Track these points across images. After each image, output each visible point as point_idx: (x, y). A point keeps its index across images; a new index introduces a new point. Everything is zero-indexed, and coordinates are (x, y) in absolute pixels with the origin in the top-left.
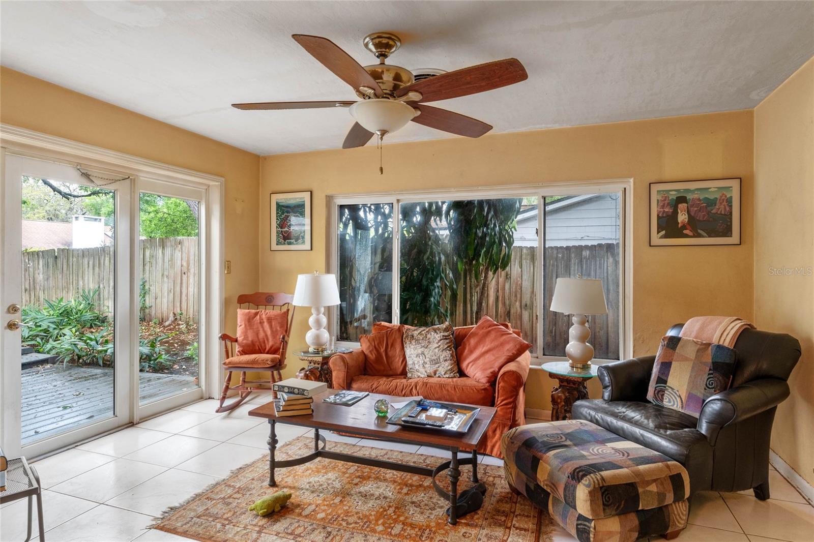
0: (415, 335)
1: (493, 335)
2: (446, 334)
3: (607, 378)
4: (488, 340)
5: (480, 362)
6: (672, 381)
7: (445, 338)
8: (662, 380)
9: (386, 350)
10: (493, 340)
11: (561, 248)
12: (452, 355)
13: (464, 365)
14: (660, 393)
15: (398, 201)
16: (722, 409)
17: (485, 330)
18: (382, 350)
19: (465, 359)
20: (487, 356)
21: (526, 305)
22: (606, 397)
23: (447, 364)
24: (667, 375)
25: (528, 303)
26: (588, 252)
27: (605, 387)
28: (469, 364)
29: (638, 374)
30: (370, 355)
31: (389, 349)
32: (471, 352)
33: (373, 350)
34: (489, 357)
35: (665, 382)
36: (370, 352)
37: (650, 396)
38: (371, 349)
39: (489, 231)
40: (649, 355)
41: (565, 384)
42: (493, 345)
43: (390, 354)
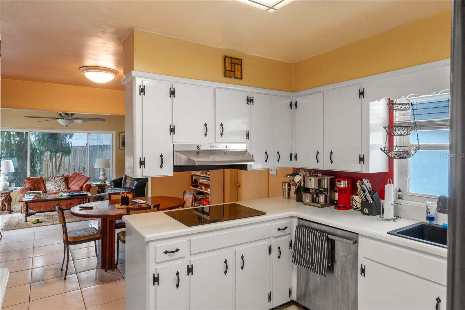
0: (49, 179)
1: (78, 176)
2: (62, 177)
3: (112, 183)
4: (77, 178)
5: (76, 184)
6: (127, 181)
7: (62, 179)
8: (125, 181)
9: (37, 186)
10: (79, 178)
11: (82, 146)
12: (65, 184)
13: (70, 186)
14: (124, 185)
15: (30, 131)
16: (137, 183)
17: (75, 175)
18: (36, 186)
19: (70, 184)
20: (78, 182)
21: (66, 170)
22: (112, 188)
23: (64, 186)
24: (126, 180)
25: (67, 169)
26: (92, 148)
27: (112, 185)
28: (71, 185)
29: (119, 182)
30: (31, 188)
31: (38, 185)
32: (71, 182)
33: (32, 186)
34: (78, 183)
35: (126, 182)
36: (31, 187)
37: (122, 185)
38: (31, 186)
39: (64, 143)
40: (121, 177)
41: (100, 187)
42: (79, 179)
43: (39, 187)
